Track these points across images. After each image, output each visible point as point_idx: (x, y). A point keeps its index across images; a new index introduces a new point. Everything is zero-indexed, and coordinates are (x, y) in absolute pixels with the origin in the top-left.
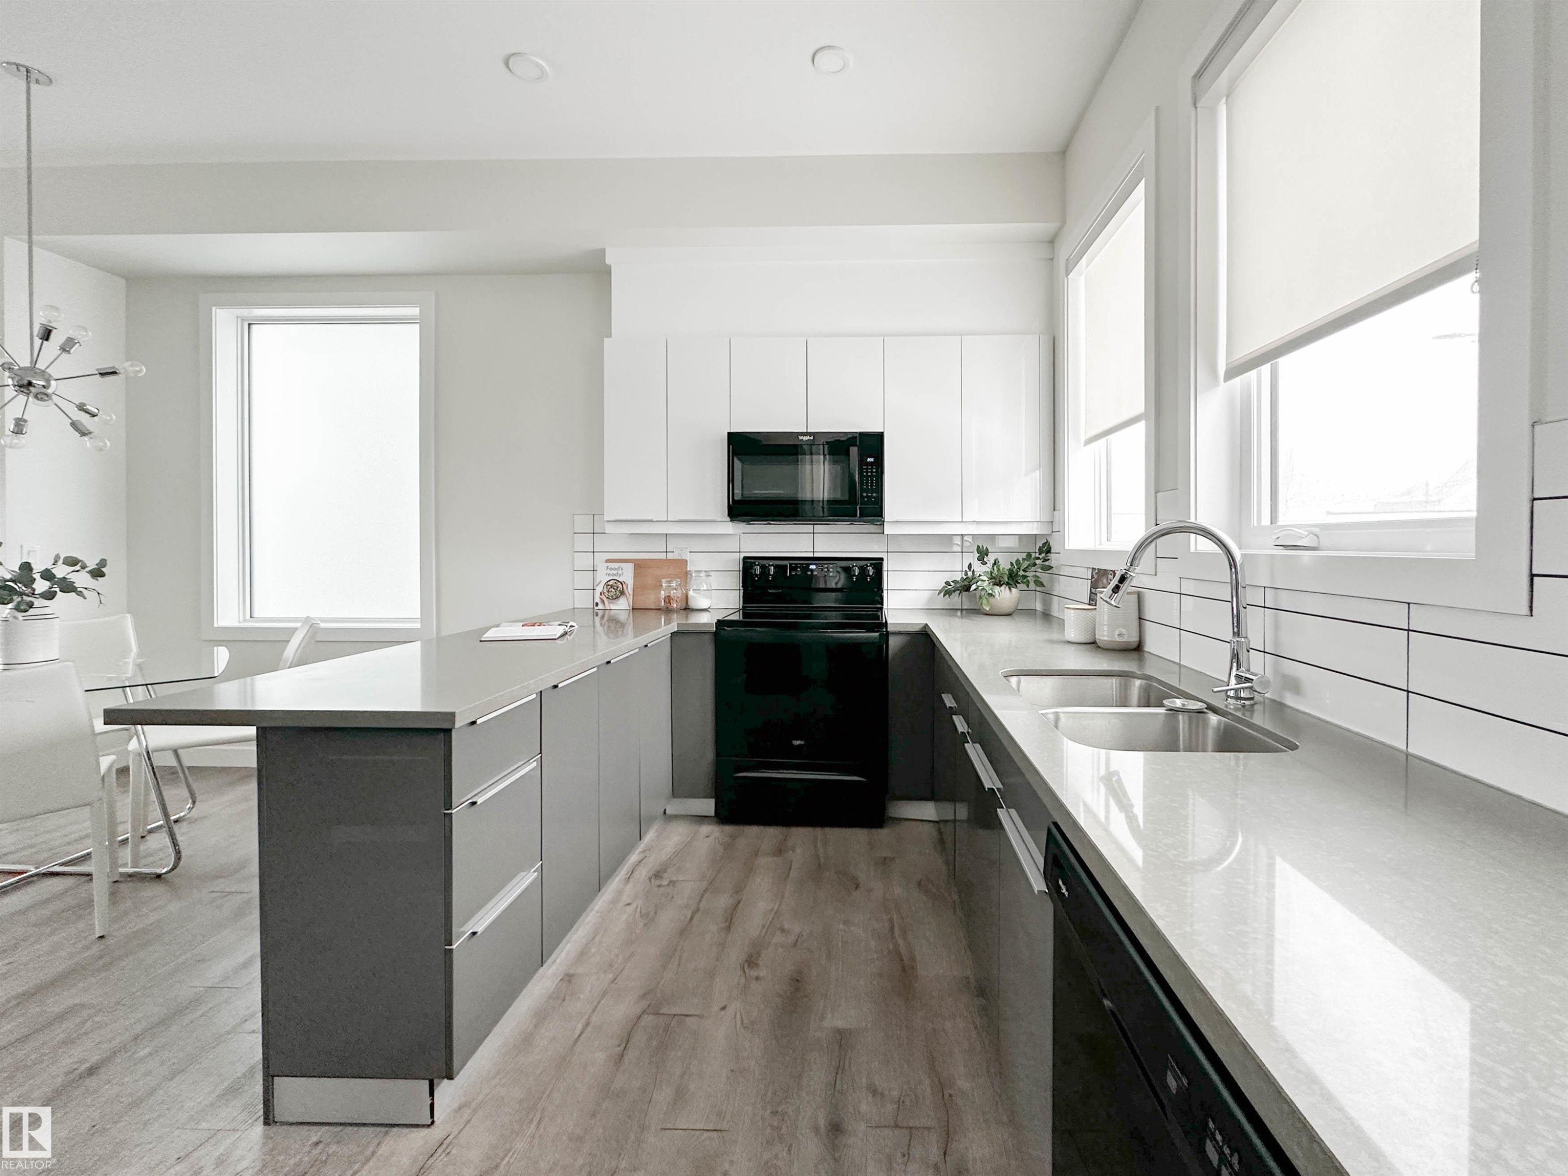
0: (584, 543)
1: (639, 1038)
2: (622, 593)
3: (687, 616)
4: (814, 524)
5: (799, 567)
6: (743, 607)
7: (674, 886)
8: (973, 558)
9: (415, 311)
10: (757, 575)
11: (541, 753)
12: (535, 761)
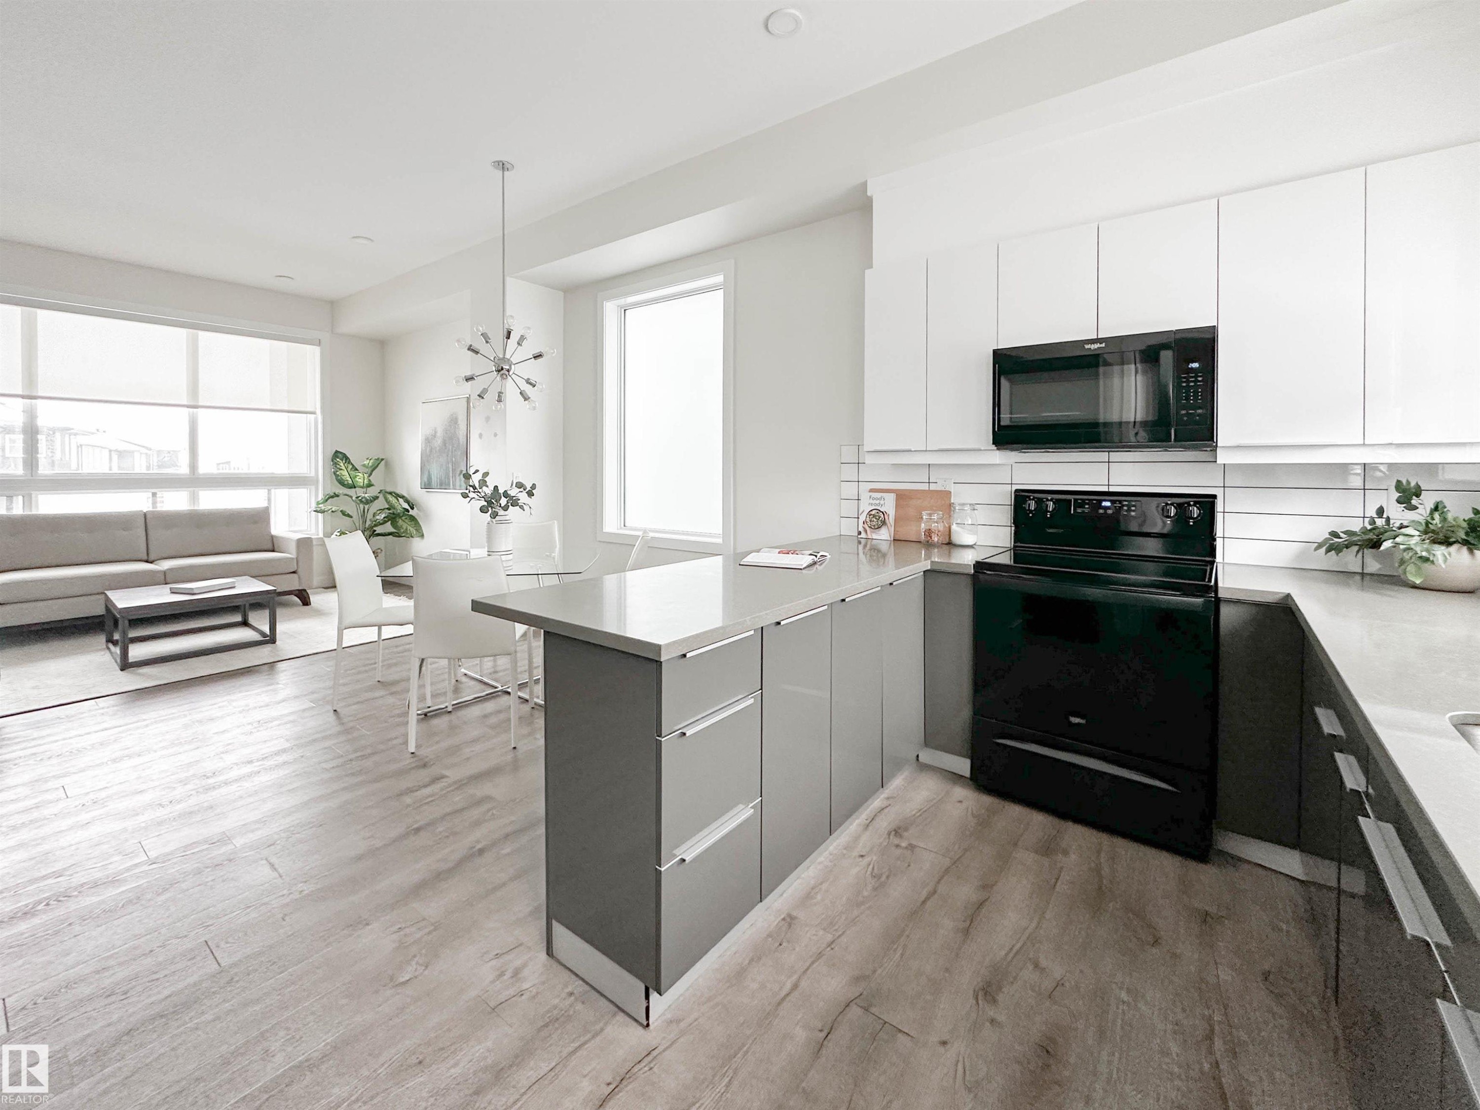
0: (850, 472)
1: (842, 1034)
2: (884, 523)
3: (950, 552)
4: (1109, 452)
5: (1088, 504)
6: (1015, 546)
7: (913, 851)
8: (1389, 501)
9: (719, 279)
10: (1031, 511)
11: (761, 689)
12: (752, 697)
